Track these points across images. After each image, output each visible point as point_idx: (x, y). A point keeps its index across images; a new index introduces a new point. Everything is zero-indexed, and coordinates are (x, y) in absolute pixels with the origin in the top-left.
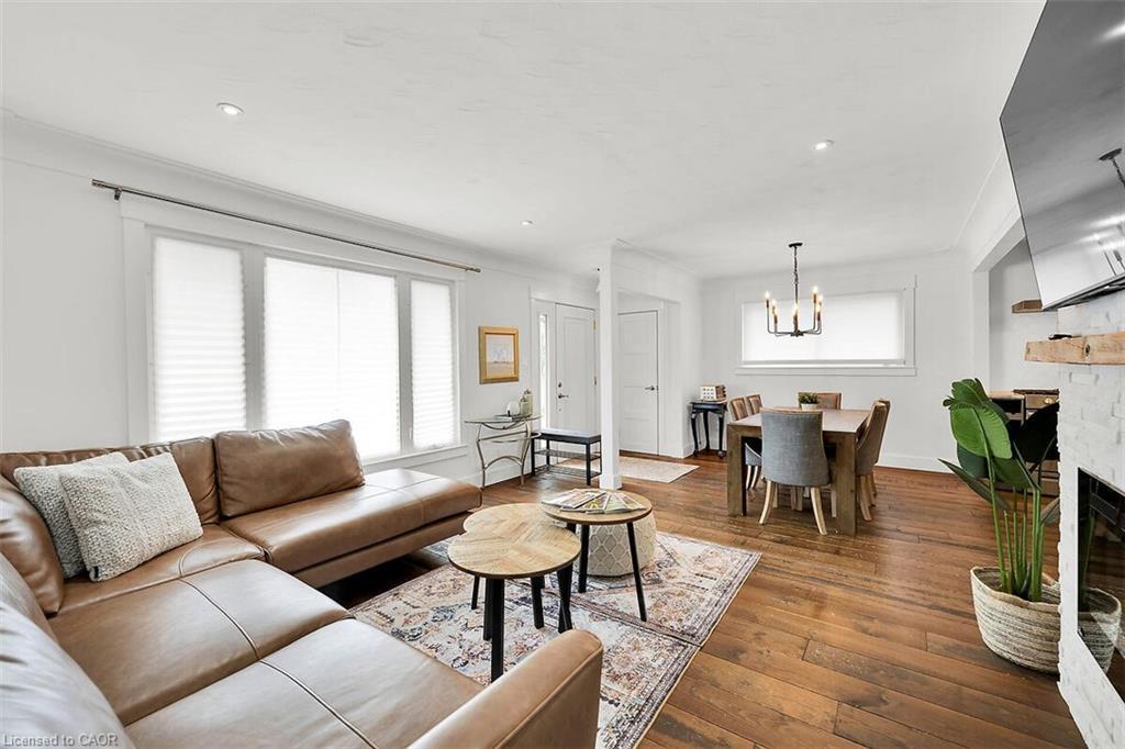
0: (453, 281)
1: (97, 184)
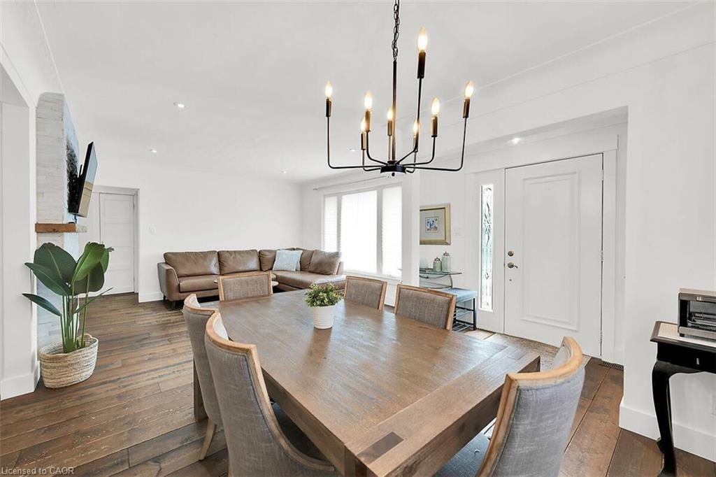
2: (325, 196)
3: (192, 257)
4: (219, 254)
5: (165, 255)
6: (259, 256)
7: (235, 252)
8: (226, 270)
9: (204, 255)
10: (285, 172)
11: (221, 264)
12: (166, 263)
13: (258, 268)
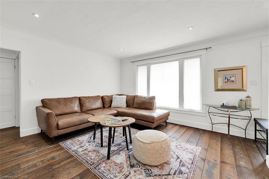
0: (201, 55)
1: (131, 62)
2: (138, 66)
3: (62, 101)
4: (80, 99)
5: (43, 101)
6: (102, 99)
7: (89, 97)
8: (84, 109)
9: (70, 100)
10: (121, 49)
11: (81, 105)
12: (43, 106)
13: (102, 107)
